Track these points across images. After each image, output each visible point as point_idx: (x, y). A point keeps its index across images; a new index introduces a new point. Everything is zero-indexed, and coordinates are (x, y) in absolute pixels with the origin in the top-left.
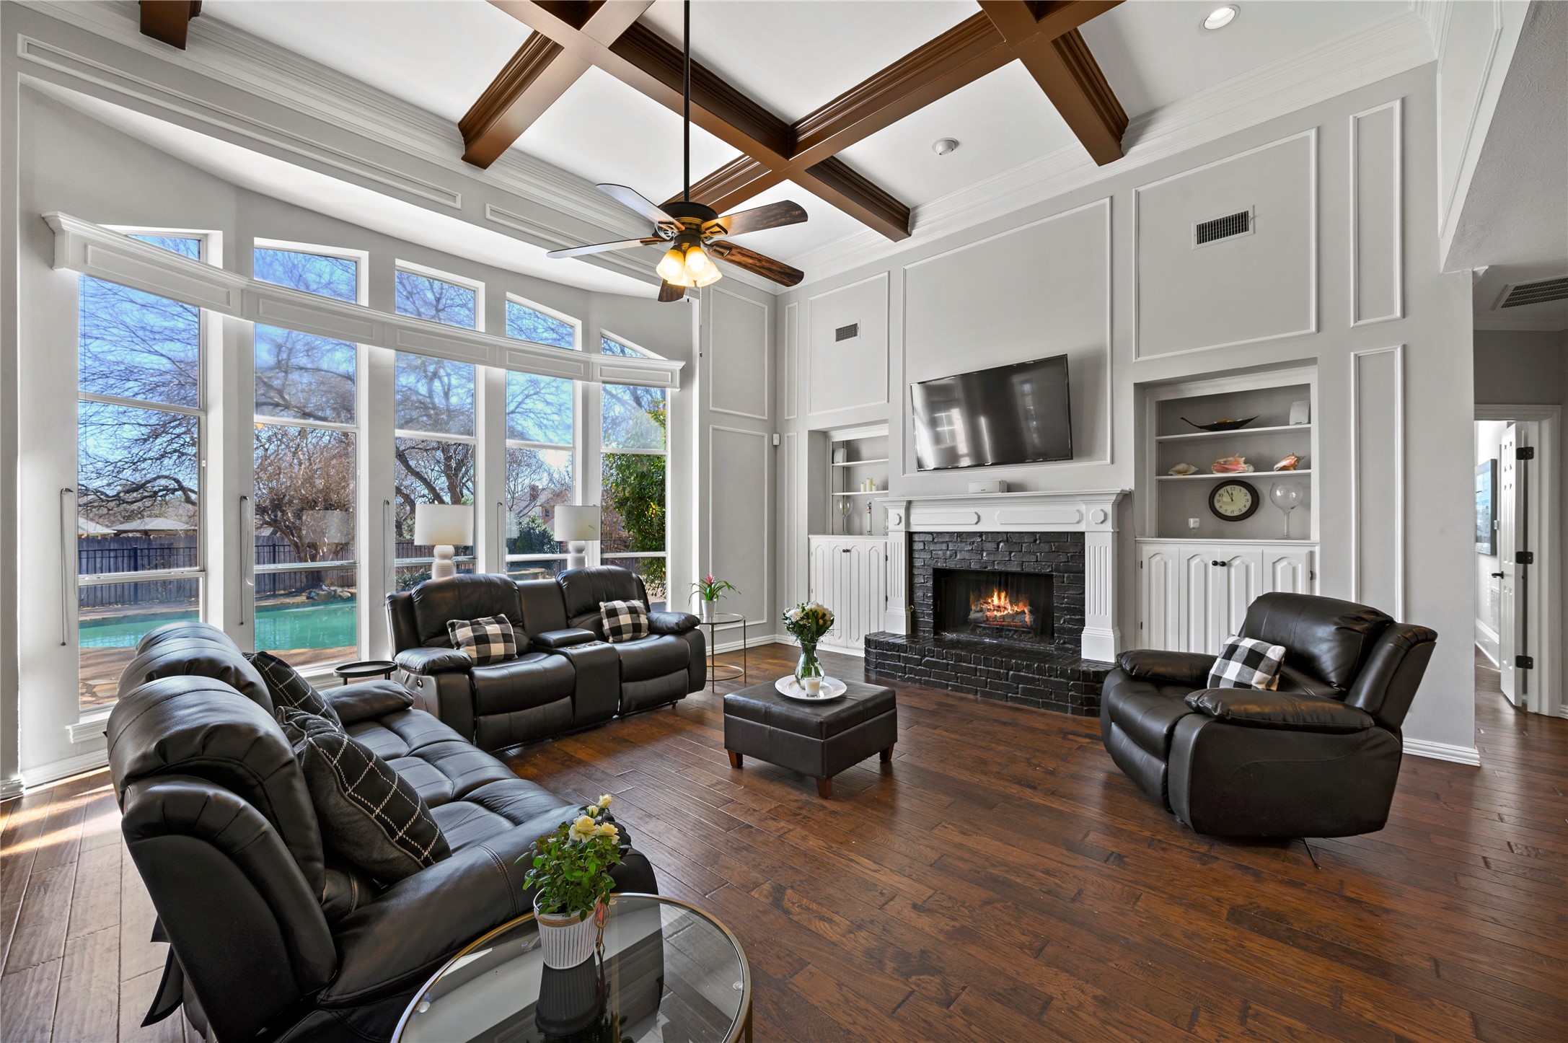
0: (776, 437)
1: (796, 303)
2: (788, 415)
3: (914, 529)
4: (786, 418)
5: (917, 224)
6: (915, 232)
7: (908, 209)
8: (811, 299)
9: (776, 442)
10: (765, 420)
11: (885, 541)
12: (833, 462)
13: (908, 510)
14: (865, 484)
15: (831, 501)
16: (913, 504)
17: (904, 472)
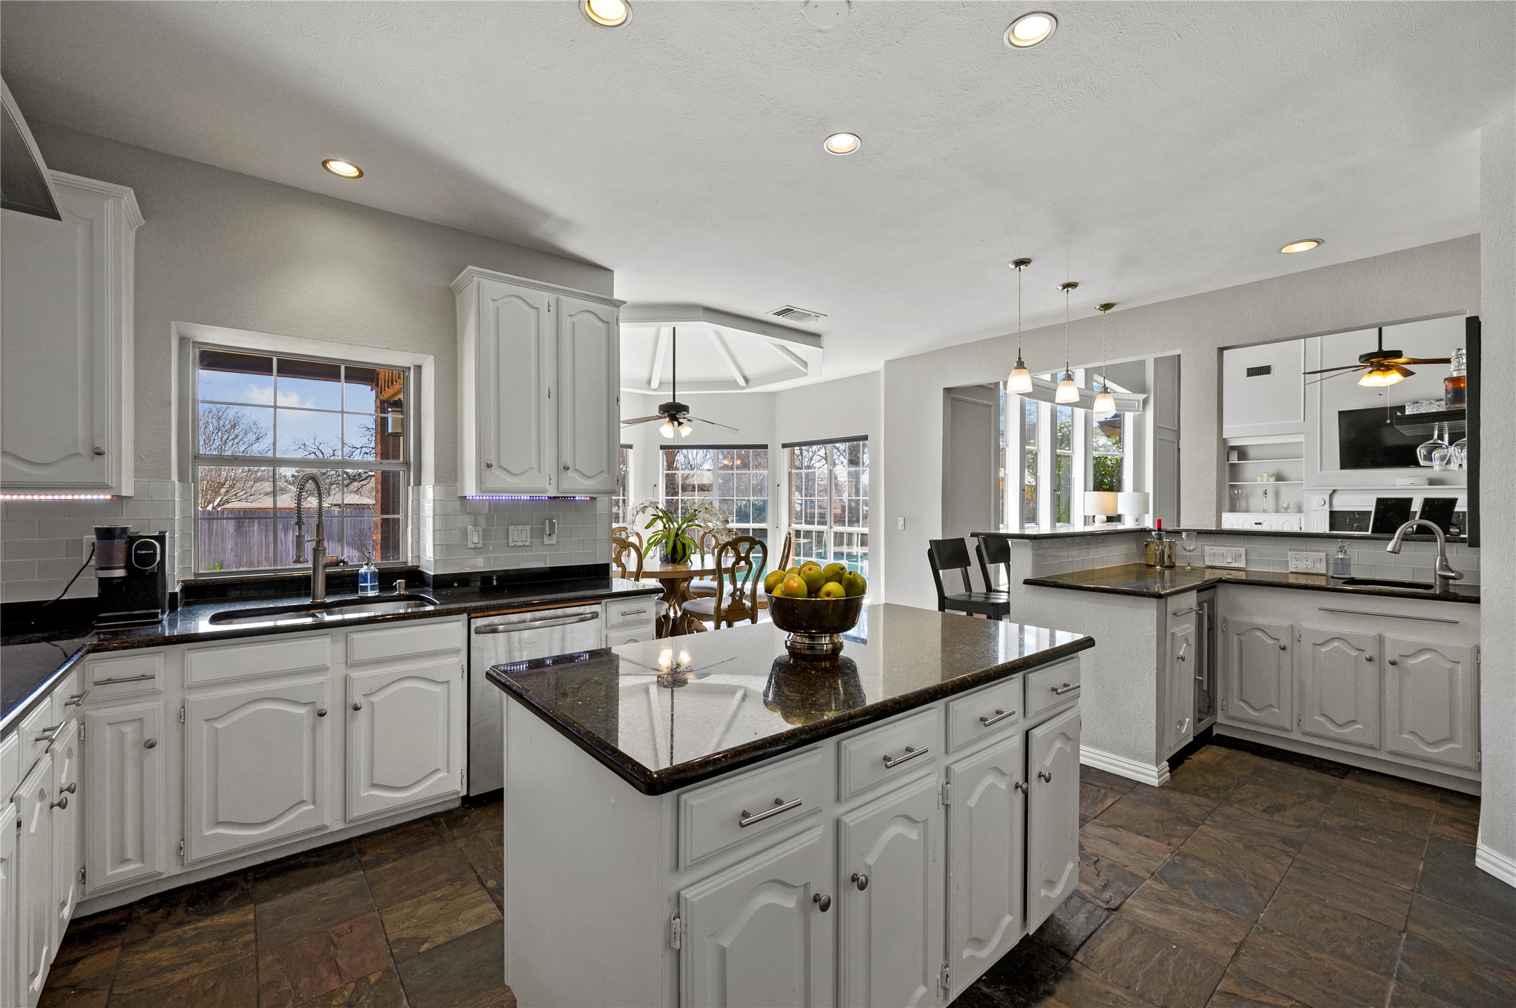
3: (1336, 509)
10: (1176, 431)
11: (1299, 517)
12: (1228, 461)
13: (1331, 496)
14: (1262, 476)
15: (1227, 488)
16: (1338, 492)
17: (1321, 470)
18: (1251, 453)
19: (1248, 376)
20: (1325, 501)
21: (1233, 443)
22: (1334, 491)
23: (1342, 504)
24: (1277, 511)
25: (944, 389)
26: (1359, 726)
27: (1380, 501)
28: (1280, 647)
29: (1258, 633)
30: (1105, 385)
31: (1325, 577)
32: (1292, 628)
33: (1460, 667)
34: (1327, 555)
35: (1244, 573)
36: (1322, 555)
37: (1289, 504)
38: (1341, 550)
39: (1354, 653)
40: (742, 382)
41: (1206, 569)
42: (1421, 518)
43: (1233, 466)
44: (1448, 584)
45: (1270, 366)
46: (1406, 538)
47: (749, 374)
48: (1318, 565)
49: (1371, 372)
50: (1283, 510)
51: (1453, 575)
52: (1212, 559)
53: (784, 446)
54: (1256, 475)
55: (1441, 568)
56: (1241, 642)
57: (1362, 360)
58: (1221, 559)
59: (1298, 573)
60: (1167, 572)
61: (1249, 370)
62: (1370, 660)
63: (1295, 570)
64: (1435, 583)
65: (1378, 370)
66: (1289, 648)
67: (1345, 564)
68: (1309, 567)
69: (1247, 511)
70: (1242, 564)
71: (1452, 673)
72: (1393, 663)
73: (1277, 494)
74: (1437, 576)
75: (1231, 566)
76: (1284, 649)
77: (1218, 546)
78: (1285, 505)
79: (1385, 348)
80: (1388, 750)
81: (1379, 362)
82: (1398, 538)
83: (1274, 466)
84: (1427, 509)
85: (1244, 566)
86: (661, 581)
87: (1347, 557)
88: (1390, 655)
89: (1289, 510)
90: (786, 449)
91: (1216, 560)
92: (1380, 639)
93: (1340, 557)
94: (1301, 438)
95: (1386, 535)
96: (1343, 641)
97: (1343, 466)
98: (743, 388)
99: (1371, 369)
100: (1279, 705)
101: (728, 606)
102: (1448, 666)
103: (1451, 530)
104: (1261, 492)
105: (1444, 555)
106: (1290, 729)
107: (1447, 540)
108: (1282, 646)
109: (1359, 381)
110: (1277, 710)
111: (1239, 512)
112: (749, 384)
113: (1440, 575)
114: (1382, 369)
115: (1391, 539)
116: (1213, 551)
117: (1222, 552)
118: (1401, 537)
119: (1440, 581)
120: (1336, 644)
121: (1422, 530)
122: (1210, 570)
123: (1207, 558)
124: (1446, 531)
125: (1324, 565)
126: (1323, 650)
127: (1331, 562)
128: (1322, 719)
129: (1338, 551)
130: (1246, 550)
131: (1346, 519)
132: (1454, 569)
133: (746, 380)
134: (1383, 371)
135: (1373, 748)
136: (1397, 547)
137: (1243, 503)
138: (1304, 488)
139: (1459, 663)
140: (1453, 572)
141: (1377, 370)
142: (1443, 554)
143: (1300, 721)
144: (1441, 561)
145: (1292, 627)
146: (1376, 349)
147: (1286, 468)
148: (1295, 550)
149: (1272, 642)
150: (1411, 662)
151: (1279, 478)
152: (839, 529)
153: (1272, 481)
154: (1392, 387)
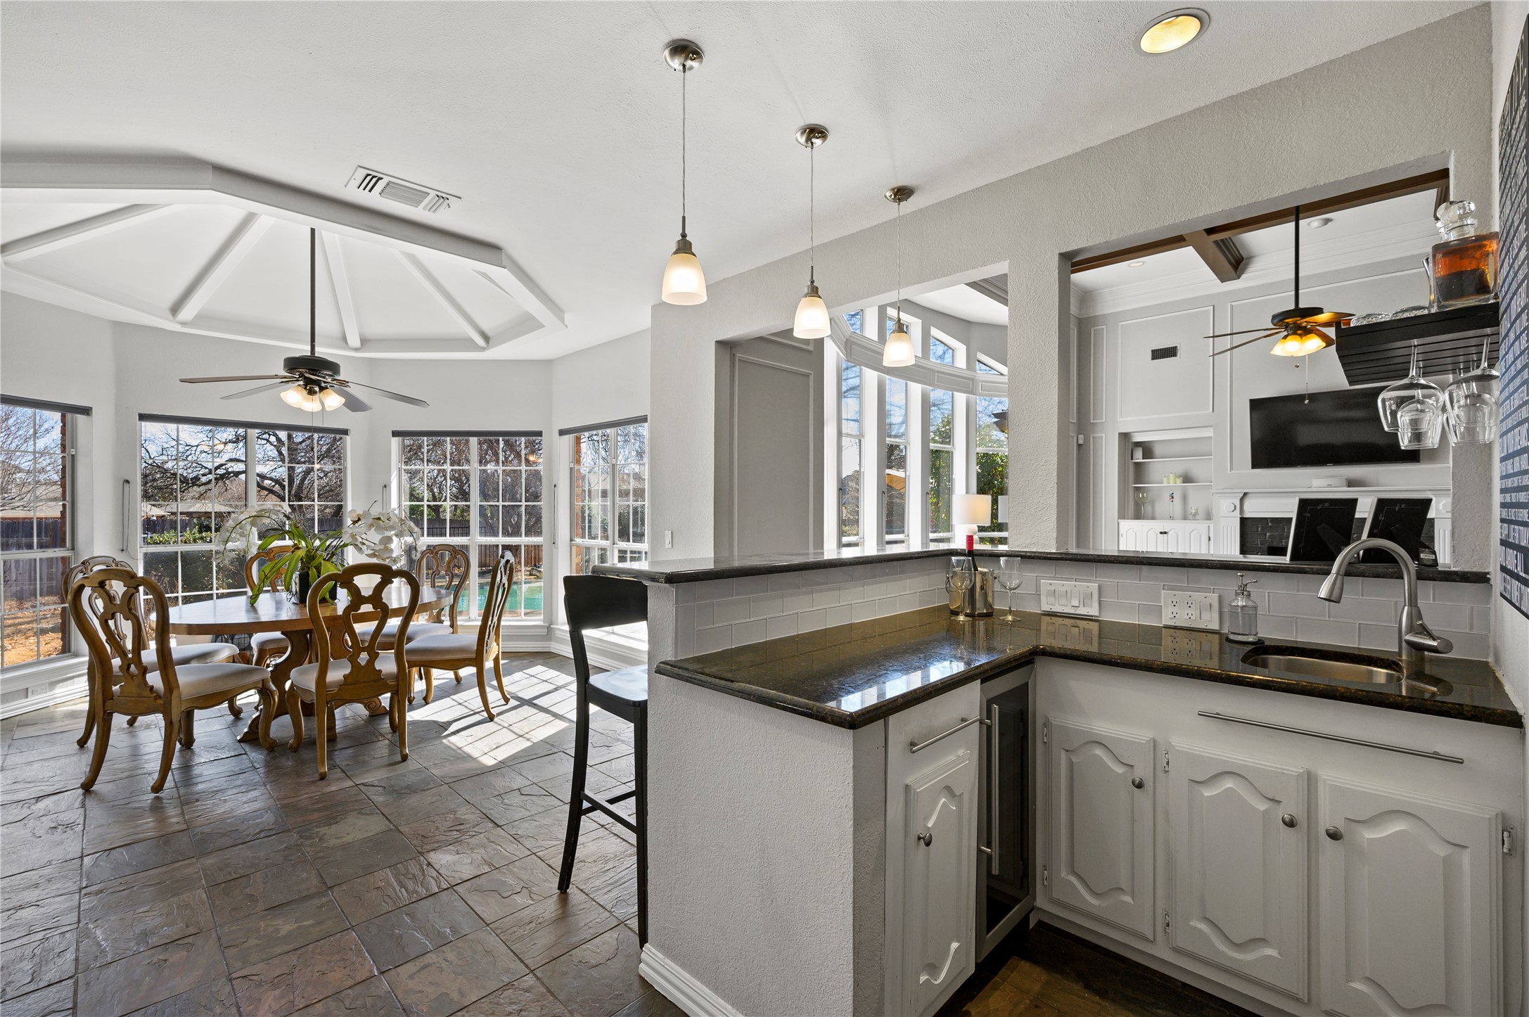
0: (1081, 437)
1: (1104, 327)
2: (1094, 419)
3: (1247, 515)
4: (1092, 421)
5: (1248, 269)
6: (1244, 276)
7: (1243, 258)
8: (1122, 323)
9: (1081, 442)
10: (1074, 423)
11: (1207, 525)
12: (1132, 459)
13: (1242, 500)
14: (1168, 477)
15: (1131, 492)
16: (1249, 495)
17: (1231, 469)
18: (1158, 450)
19: (1153, 359)
20: (1235, 506)
21: (1138, 438)
22: (1245, 494)
23: (1256, 509)
24: (1185, 518)
25: (717, 342)
26: (1270, 952)
27: (1304, 504)
28: (1133, 782)
29: (1099, 752)
30: (899, 320)
31: (1217, 636)
32: (1155, 746)
33: (1466, 859)
34: (1220, 597)
35: (1096, 624)
36: (1214, 598)
37: (1197, 510)
38: (1243, 591)
39: (1262, 806)
40: (480, 341)
41: (1042, 617)
42: (1371, 535)
43: (1137, 465)
44: (1423, 659)
45: (1176, 347)
46: (1350, 571)
47: (486, 327)
48: (1206, 615)
49: (1285, 337)
50: (1191, 517)
51: (1435, 644)
52: (1051, 600)
53: (562, 433)
54: (1163, 475)
55: (1411, 629)
56: (1071, 766)
57: (1275, 321)
58: (1063, 601)
59: (1175, 628)
60: (981, 624)
61: (1153, 351)
62: (1291, 824)
63: (1171, 623)
64: (1400, 654)
65: (1295, 333)
66: (1149, 784)
67: (1250, 614)
68: (1193, 618)
69: (1153, 518)
70: (1093, 611)
71: (1449, 868)
72: (1334, 836)
73: (1185, 498)
74: (1404, 644)
75: (1078, 612)
76: (1140, 786)
77: (1061, 579)
78: (1193, 511)
79: (1301, 306)
80: (1323, 1009)
81: (1295, 323)
82: (1338, 574)
83: (1179, 466)
84: (1381, 518)
85: (1097, 614)
86: (282, 633)
87: (1250, 603)
88: (1326, 820)
89: (1197, 517)
90: (566, 437)
91: (1057, 603)
92: (1310, 780)
93: (1240, 604)
94: (1209, 433)
95: (1316, 566)
96: (1243, 780)
97: (1255, 466)
98: (483, 349)
99: (1286, 333)
100: (1133, 892)
101: (345, 676)
102: (1442, 851)
103: (1422, 556)
104: (1167, 497)
105: (1416, 606)
106: (1151, 938)
107: (1420, 577)
108: (1137, 781)
109: (1272, 350)
110: (1128, 899)
111: (1143, 519)
112: (491, 343)
113: (1408, 642)
114: (1299, 332)
115: (1328, 573)
116: (1052, 588)
117: (1064, 589)
118: (1342, 572)
119: (1409, 655)
120: (1229, 784)
121: (1373, 555)
122: (1048, 618)
123: (1043, 599)
124: (1415, 557)
125: (1216, 616)
126: (1208, 793)
127: (1226, 610)
128: (1203, 926)
129: (1237, 594)
130: (1100, 587)
131: (1258, 527)
132: (1435, 634)
133: (486, 338)
134: (1301, 335)
135: (1297, 1000)
136: (1337, 591)
137: (1148, 508)
138: (1213, 491)
139: (1466, 847)
140: (1434, 640)
141: (1292, 334)
142: (1413, 602)
143: (1168, 925)
144: (1410, 616)
145: (1155, 741)
146: (1292, 307)
147: (1197, 469)
148: (1172, 588)
149: (1120, 770)
150: (1369, 834)
151: (1187, 479)
152: (623, 545)
153: (1179, 482)
154: (1312, 356)
